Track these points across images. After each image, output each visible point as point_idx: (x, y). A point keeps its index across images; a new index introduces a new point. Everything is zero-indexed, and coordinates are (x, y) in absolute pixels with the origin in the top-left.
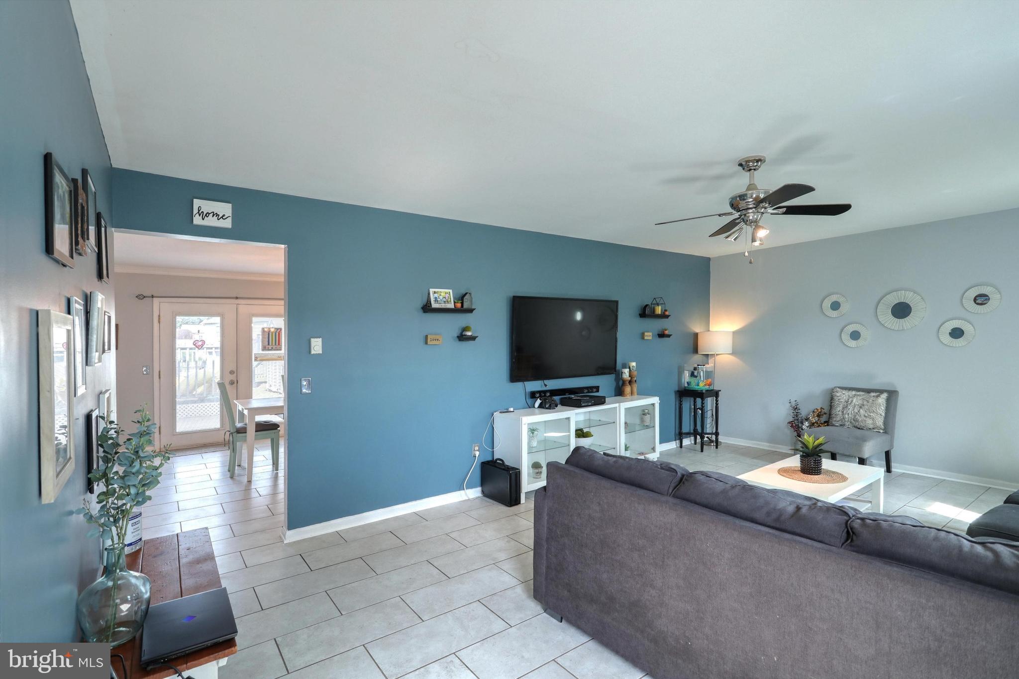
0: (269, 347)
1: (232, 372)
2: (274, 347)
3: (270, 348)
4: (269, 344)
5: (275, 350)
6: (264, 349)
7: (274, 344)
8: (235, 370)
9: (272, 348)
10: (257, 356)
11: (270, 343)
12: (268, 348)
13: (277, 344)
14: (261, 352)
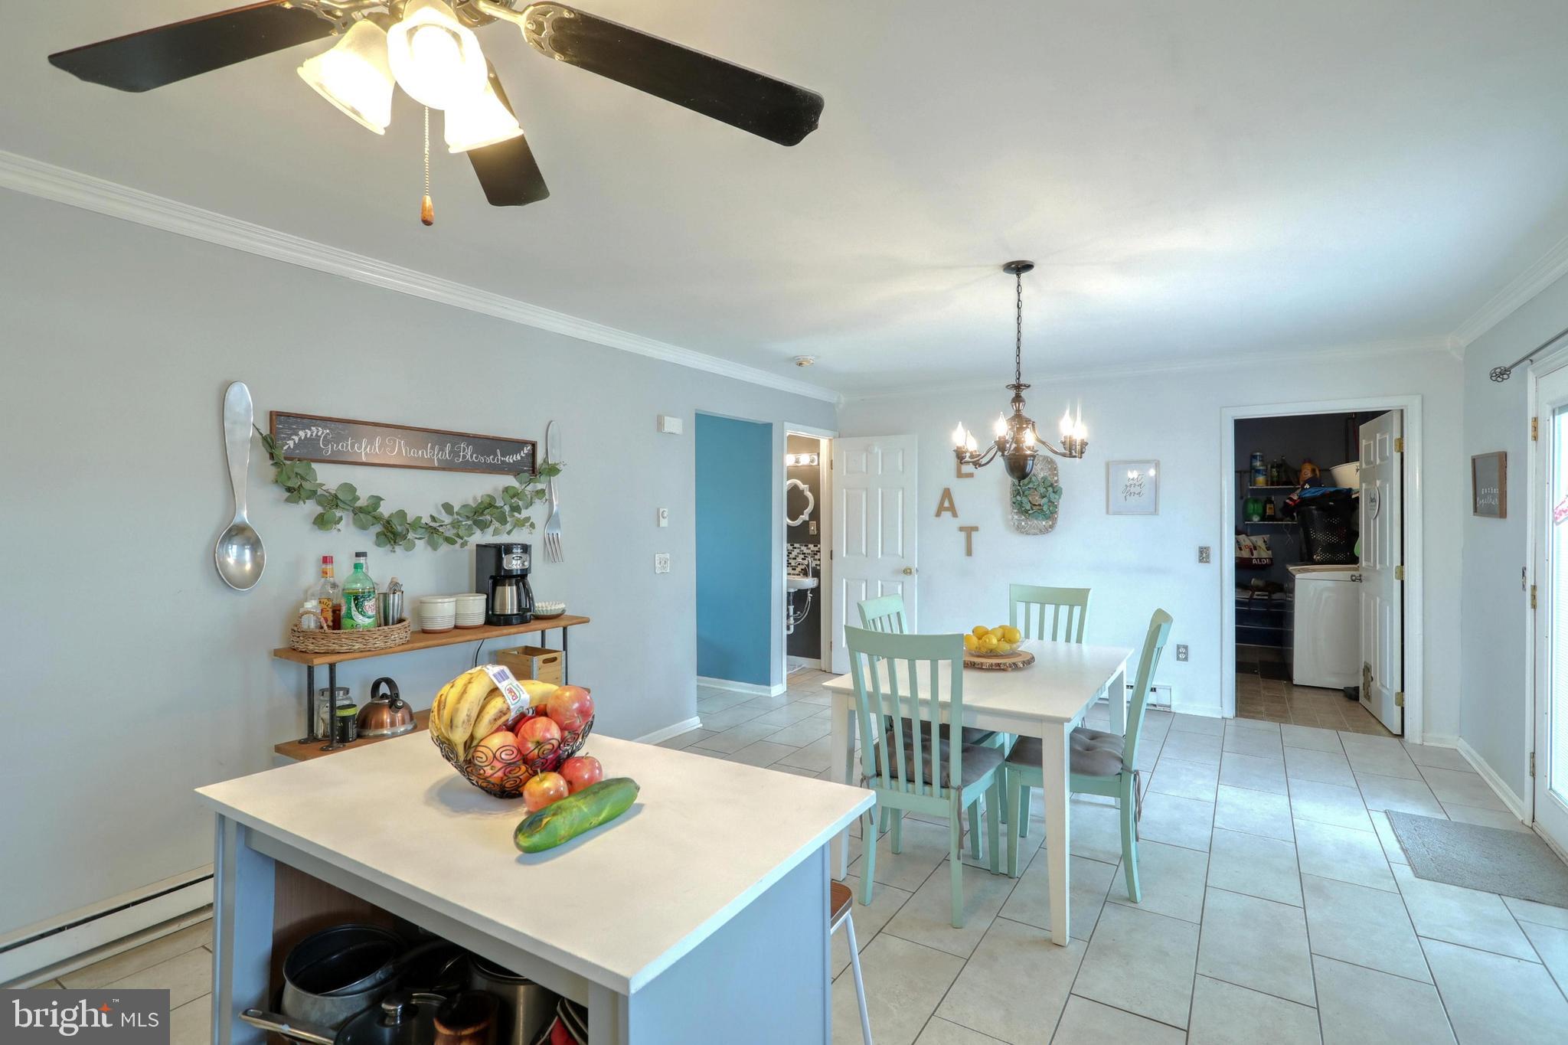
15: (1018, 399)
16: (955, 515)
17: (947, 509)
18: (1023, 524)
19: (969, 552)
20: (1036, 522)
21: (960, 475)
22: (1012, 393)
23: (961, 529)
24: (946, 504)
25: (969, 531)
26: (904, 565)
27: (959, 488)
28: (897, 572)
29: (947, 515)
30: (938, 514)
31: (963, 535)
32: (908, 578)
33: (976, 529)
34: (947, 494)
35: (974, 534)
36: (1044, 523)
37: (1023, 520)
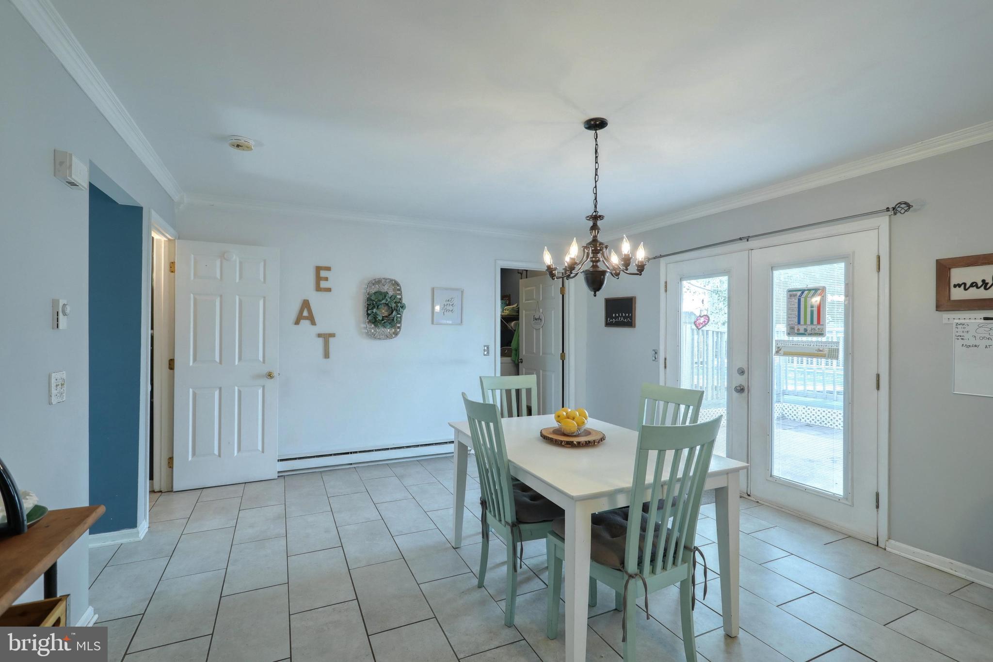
0: (800, 327)
1: (742, 372)
2: (809, 328)
3: (802, 331)
4: (799, 323)
5: (811, 335)
6: (791, 331)
7: (809, 322)
8: (745, 367)
9: (806, 330)
10: (780, 345)
11: (802, 322)
12: (798, 330)
13: (815, 322)
14: (786, 338)
15: (594, 227)
16: (313, 323)
17: (306, 318)
18: (373, 331)
19: (327, 355)
20: (383, 329)
21: (318, 289)
22: (591, 223)
23: (319, 335)
24: (305, 313)
25: (326, 337)
26: (265, 370)
27: (317, 301)
28: (259, 376)
29: (305, 323)
30: (297, 322)
31: (320, 341)
32: (269, 383)
33: (333, 335)
34: (306, 304)
35: (331, 340)
36: (389, 330)
37: (373, 328)
